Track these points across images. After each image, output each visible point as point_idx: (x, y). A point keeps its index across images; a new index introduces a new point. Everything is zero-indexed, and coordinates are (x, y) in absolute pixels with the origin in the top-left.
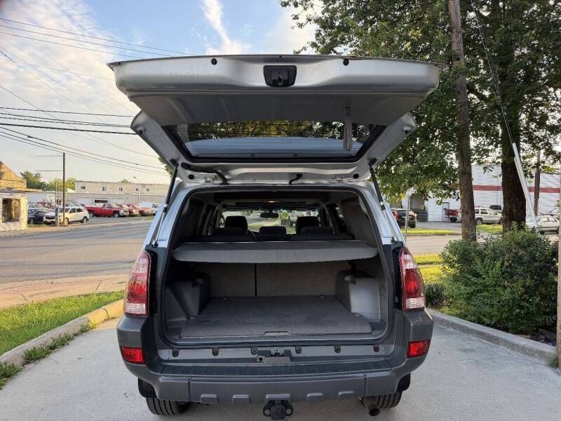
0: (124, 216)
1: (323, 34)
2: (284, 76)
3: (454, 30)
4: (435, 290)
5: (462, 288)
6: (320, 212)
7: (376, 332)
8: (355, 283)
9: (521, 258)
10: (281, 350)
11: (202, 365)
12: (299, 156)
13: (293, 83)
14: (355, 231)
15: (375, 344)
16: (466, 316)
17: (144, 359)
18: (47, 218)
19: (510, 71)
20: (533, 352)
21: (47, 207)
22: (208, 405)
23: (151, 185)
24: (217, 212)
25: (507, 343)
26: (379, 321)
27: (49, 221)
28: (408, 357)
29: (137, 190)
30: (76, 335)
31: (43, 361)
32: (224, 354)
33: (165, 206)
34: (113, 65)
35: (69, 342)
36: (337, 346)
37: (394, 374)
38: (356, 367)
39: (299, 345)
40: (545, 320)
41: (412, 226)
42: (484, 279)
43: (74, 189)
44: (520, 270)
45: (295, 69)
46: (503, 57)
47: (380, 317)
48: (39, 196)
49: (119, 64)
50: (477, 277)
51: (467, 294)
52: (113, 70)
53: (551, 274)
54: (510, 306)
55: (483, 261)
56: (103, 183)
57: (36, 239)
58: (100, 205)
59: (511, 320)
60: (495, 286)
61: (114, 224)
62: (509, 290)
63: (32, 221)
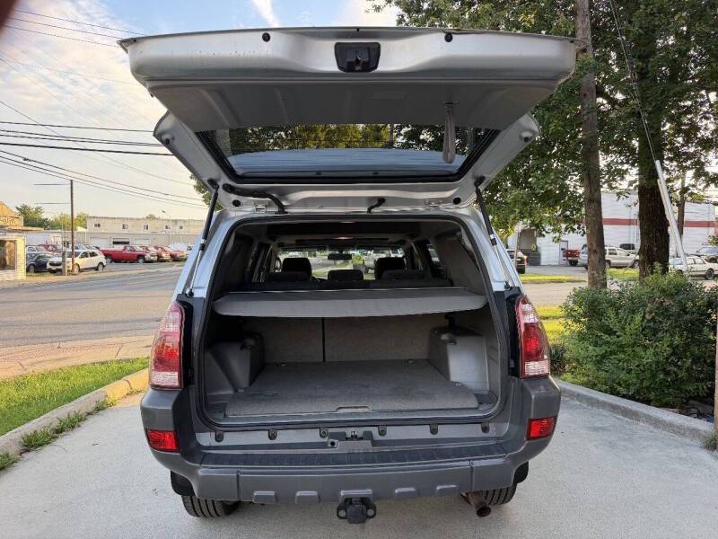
0: (151, 262)
1: (407, 20)
2: (363, 58)
3: (580, 13)
5: (591, 348)
6: (406, 252)
7: (485, 407)
8: (456, 343)
9: (667, 310)
10: (360, 432)
11: (255, 452)
12: (380, 174)
13: (376, 67)
14: (454, 275)
15: (483, 423)
16: (595, 385)
17: (177, 445)
18: (52, 264)
19: (652, 67)
20: (684, 430)
21: (52, 251)
22: (263, 505)
23: (185, 221)
24: (271, 254)
25: (649, 419)
26: (486, 393)
27: (54, 268)
28: (528, 439)
29: (167, 227)
30: (89, 414)
31: (47, 449)
32: (284, 437)
33: (202, 241)
34: (125, 43)
35: (80, 423)
36: (434, 425)
37: (509, 461)
38: (459, 453)
39: (383, 425)
40: (698, 389)
41: (521, 271)
42: (618, 337)
43: (86, 228)
44: (666, 325)
45: (378, 47)
46: (643, 49)
47: (488, 388)
48: (39, 237)
49: (135, 41)
50: (610, 335)
51: (596, 356)
52: (126, 51)
53: (706, 329)
54: (652, 371)
55: (617, 314)
56: (123, 218)
57: (37, 291)
58: (119, 248)
59: (654, 389)
60: (633, 345)
61: (138, 272)
62: (651, 351)
63: (32, 269)
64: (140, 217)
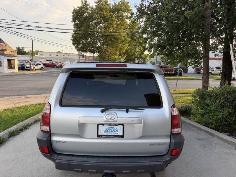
0: (58, 67)
4: (188, 109)
9: (228, 99)
16: (201, 123)
17: (49, 152)
18: (26, 67)
20: (230, 142)
21: (27, 63)
23: (69, 54)
25: (218, 137)
27: (27, 69)
28: (171, 156)
29: (64, 56)
30: (32, 124)
35: (29, 127)
41: (181, 75)
42: (210, 107)
43: (38, 55)
44: (228, 105)
48: (23, 58)
50: (207, 106)
51: (202, 113)
54: (221, 120)
56: (50, 52)
57: (22, 76)
58: (48, 62)
59: (221, 126)
60: (215, 111)
61: (54, 71)
62: (221, 113)
63: (20, 69)
64: (55, 52)
